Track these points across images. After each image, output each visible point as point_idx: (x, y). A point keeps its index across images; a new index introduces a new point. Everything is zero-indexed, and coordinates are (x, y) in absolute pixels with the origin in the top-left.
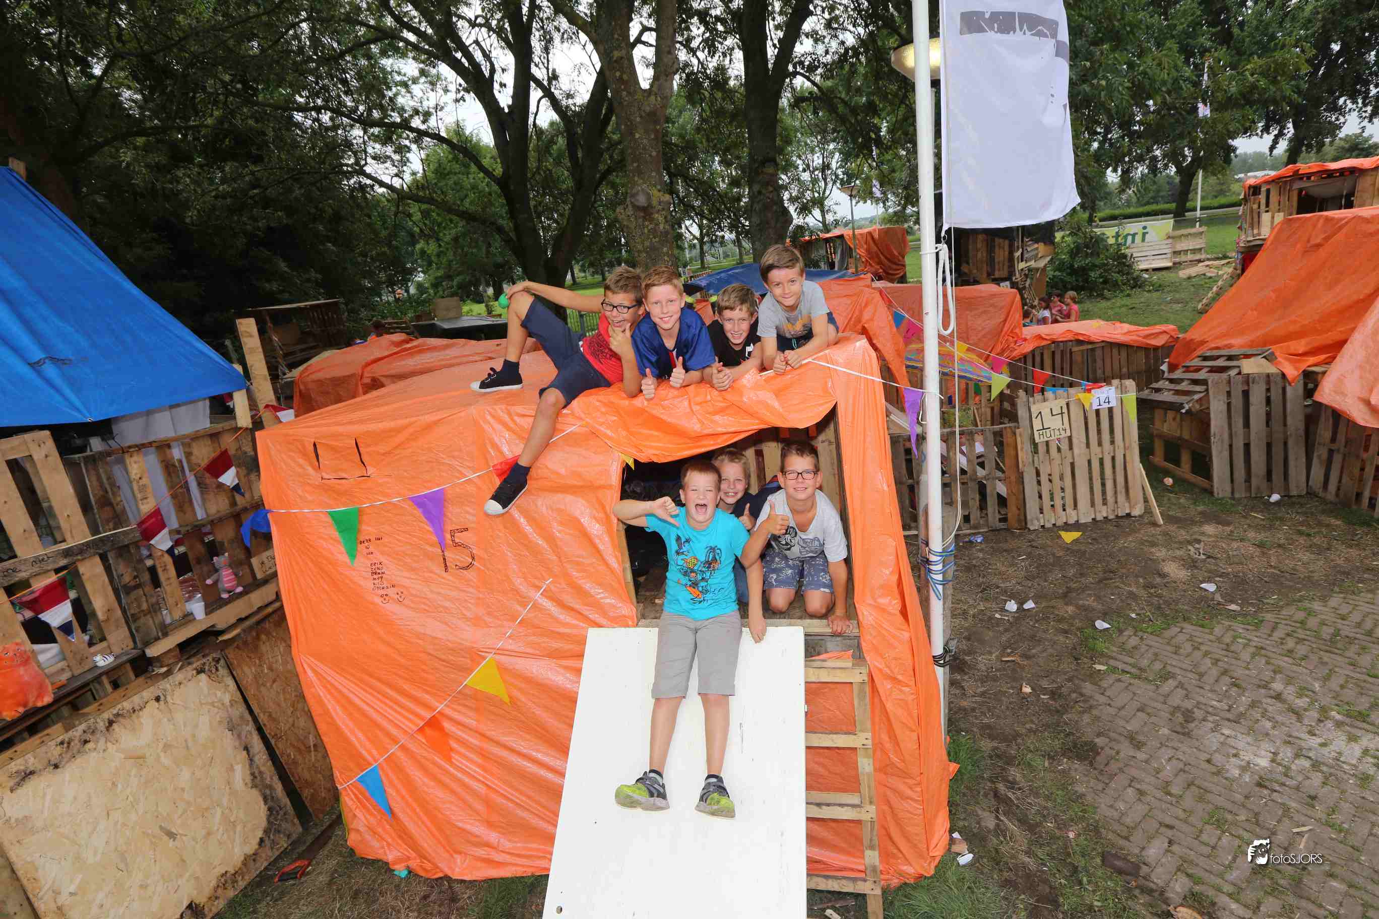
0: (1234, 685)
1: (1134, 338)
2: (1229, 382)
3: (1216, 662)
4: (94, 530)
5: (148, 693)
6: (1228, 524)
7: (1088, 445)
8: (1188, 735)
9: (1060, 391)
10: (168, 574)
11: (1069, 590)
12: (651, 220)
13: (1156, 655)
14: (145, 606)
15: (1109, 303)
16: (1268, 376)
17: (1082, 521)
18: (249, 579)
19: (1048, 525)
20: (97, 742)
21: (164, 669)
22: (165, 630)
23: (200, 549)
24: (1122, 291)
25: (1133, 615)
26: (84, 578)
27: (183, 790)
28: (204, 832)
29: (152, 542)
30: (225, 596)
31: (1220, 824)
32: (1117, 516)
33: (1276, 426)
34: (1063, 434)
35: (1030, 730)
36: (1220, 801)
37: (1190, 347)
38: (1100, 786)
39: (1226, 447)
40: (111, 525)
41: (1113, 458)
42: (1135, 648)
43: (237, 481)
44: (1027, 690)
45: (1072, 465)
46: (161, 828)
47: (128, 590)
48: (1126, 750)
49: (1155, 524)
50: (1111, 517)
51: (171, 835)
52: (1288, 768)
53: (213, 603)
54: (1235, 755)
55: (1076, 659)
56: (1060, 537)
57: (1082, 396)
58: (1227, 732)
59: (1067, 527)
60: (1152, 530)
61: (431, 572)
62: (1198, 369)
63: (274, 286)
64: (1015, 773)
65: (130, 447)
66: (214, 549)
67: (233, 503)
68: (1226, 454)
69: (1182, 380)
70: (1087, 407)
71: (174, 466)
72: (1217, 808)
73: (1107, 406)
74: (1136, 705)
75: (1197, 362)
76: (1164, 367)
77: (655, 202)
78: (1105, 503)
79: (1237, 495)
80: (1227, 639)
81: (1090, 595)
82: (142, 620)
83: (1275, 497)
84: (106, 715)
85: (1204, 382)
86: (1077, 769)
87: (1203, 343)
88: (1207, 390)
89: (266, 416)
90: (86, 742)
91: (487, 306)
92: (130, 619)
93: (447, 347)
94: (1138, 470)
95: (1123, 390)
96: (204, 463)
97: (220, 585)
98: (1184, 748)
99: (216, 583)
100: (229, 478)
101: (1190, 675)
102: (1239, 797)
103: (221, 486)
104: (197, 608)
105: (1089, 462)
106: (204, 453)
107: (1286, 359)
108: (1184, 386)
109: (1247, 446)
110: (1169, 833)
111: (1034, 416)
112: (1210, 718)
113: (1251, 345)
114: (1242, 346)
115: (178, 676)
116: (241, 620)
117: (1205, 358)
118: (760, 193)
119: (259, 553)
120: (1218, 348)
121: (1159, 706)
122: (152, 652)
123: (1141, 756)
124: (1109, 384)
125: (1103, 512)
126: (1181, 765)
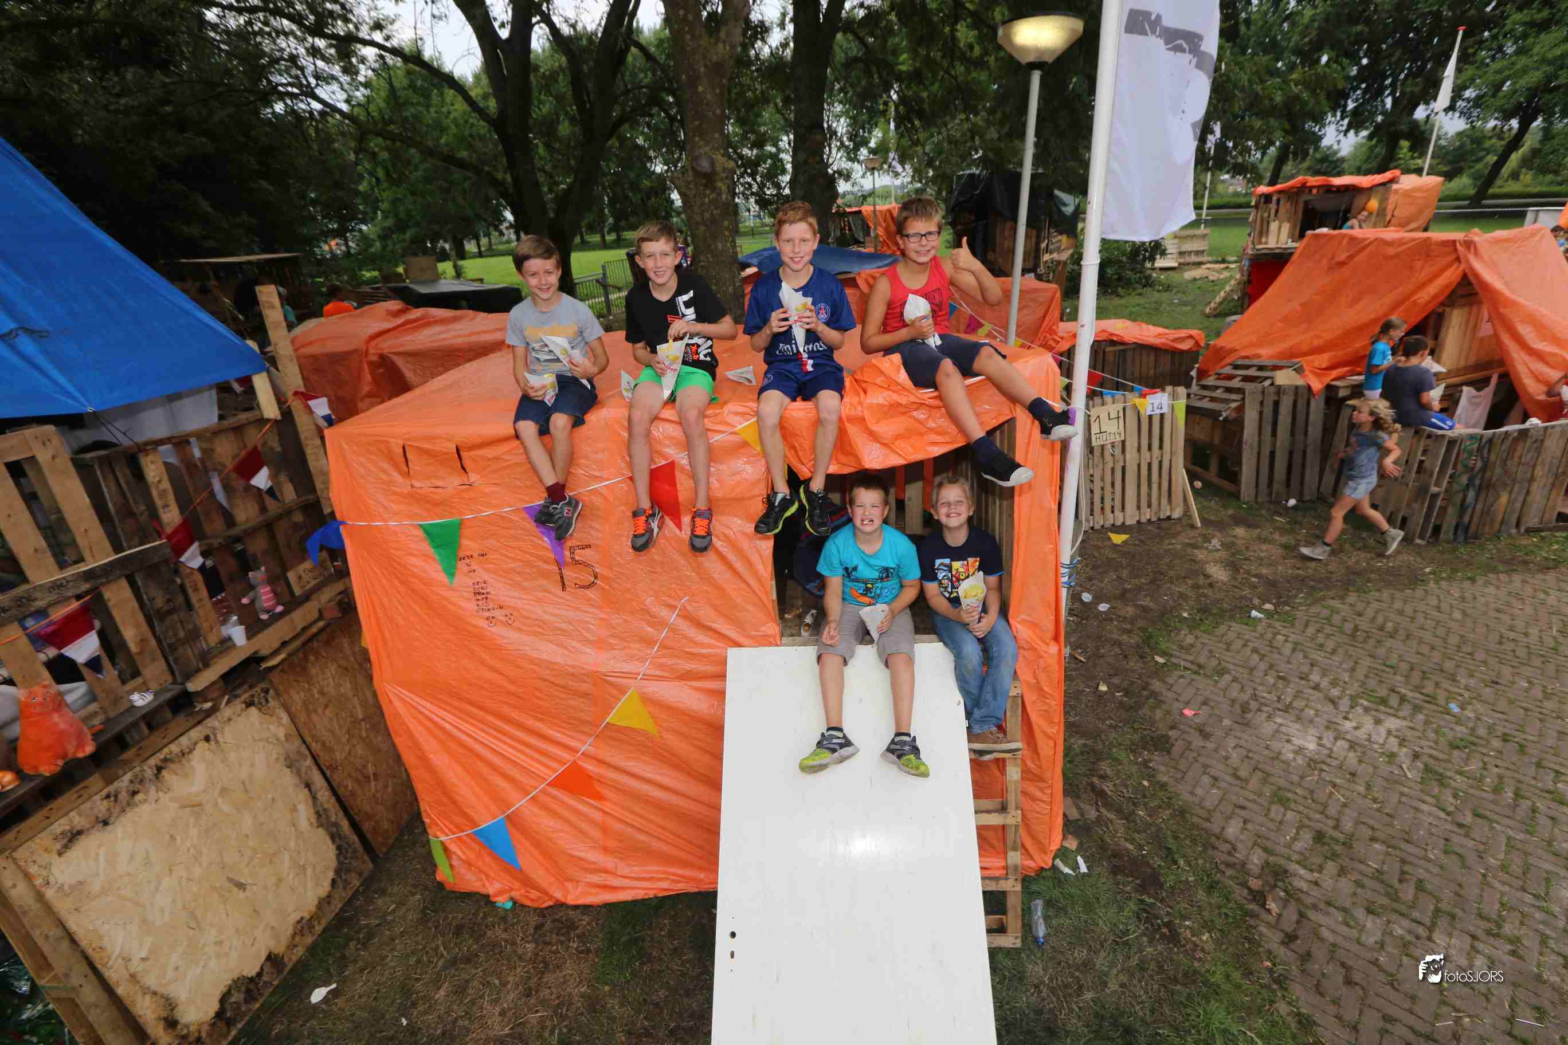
0: (1280, 678)
1: (1163, 341)
2: (1263, 392)
3: (1262, 657)
4: (117, 548)
5: (196, 733)
6: (1255, 526)
7: (1139, 450)
8: (1247, 724)
9: (1119, 394)
10: (200, 596)
11: (1125, 592)
12: (714, 189)
13: (1211, 651)
14: (181, 634)
15: (1123, 301)
16: (1297, 388)
17: (1128, 523)
18: (287, 598)
19: (1097, 527)
20: (147, 792)
21: (208, 705)
22: (206, 660)
23: (232, 563)
24: (1134, 289)
25: (1185, 615)
26: (110, 604)
27: (247, 836)
28: (274, 879)
29: (182, 559)
30: (264, 617)
31: (1284, 802)
32: (1159, 519)
33: (1300, 437)
34: (1118, 439)
35: (1111, 726)
36: (1282, 782)
37: (1220, 354)
38: (1179, 776)
39: (1255, 454)
40: (136, 540)
41: (1161, 462)
42: (1192, 646)
43: (270, 484)
44: (1103, 688)
45: (1124, 469)
46: (230, 880)
47: (162, 615)
48: (1197, 742)
49: (1193, 527)
50: (1154, 519)
51: (241, 886)
52: (1331, 750)
53: (254, 627)
54: (1288, 741)
55: (1142, 657)
56: (1109, 539)
57: (1138, 401)
58: (1279, 720)
59: (1116, 529)
60: (1192, 533)
61: (546, 591)
62: (1230, 377)
63: (194, 231)
64: (1105, 767)
65: (146, 444)
66: (246, 564)
67: (263, 509)
68: (1254, 461)
69: (1217, 388)
70: (1142, 412)
71: (196, 466)
72: (1280, 788)
73: (1158, 412)
74: (1200, 699)
75: (1228, 370)
76: (1194, 373)
77: (718, 169)
78: (1149, 506)
79: (1260, 500)
80: (1269, 636)
81: (1145, 596)
82: (181, 650)
83: (1292, 502)
84: (153, 761)
85: (1240, 391)
86: (1157, 760)
87: (1233, 350)
88: (1243, 399)
89: (296, 406)
90: (134, 793)
91: (455, 267)
92: (168, 651)
93: (455, 320)
94: (1181, 475)
95: (1174, 397)
96: (230, 464)
97: (258, 605)
98: (1245, 736)
99: (253, 602)
100: (262, 479)
101: (1241, 670)
102: (1295, 778)
103: (250, 489)
104: (237, 633)
105: (1139, 465)
106: (226, 451)
107: (1312, 372)
108: (1219, 393)
109: (1272, 453)
110: (1243, 813)
111: (1092, 419)
112: (1265, 709)
113: (1282, 355)
114: (1271, 357)
115: (226, 712)
116: (284, 644)
117: (1236, 367)
118: (806, 162)
119: (292, 567)
120: (1247, 357)
121: (1220, 699)
122: (194, 686)
123: (1211, 746)
124: (1163, 390)
125: (1147, 515)
126: (1245, 753)
